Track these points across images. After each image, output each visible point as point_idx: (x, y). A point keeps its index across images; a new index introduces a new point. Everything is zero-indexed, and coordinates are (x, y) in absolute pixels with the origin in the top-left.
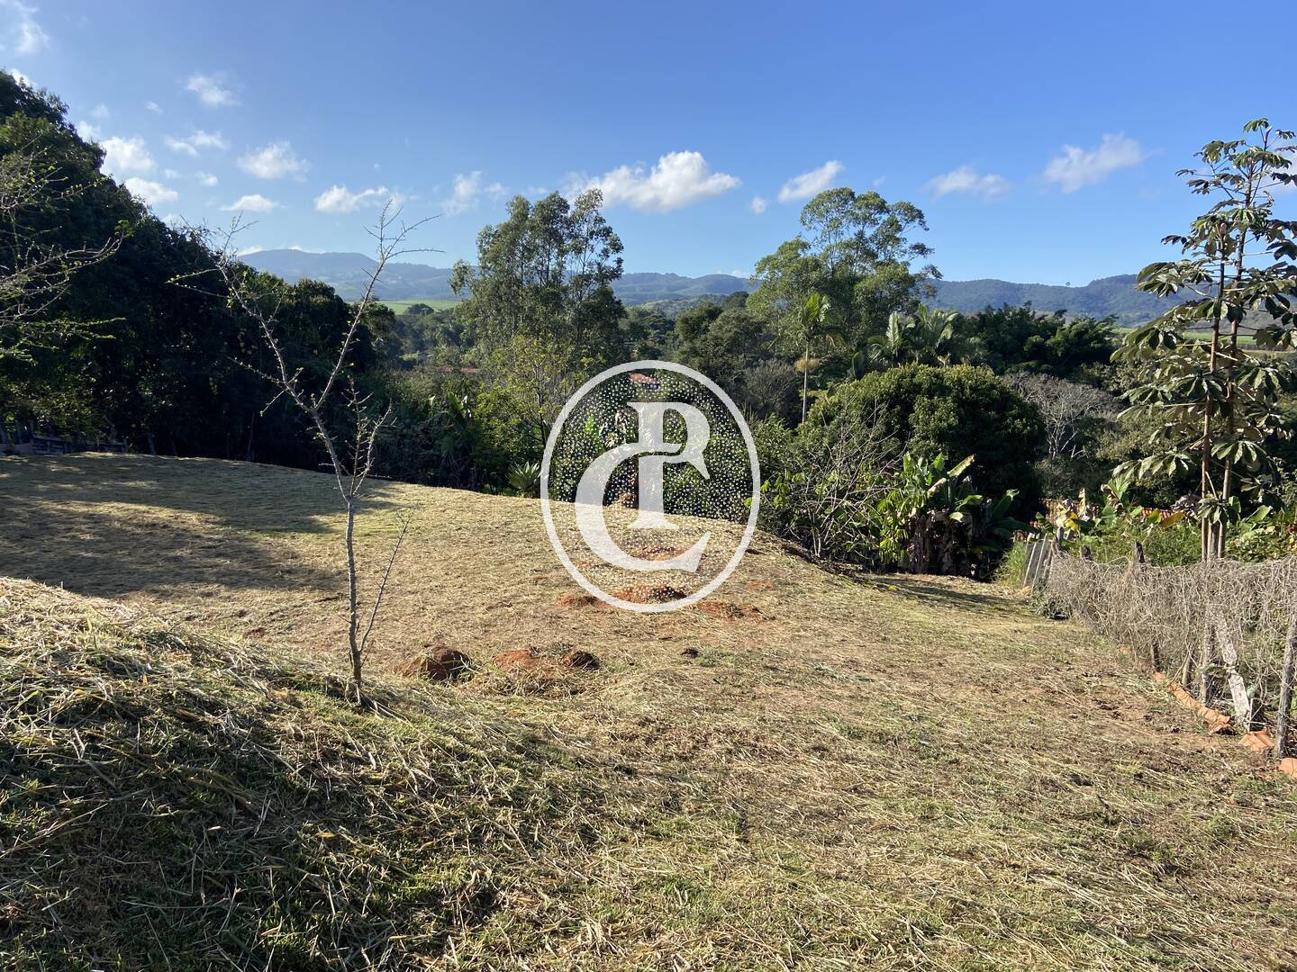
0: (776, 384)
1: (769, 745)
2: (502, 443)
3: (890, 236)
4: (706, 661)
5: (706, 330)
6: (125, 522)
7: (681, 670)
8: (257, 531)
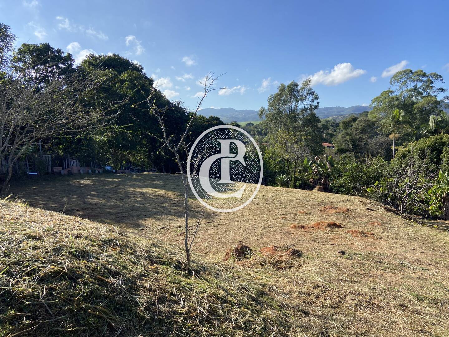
0: (381, 145)
1: (377, 303)
2: (273, 168)
3: (429, 86)
4: (349, 257)
5: (352, 126)
6: (151, 195)
7: (337, 260)
8: (189, 198)
